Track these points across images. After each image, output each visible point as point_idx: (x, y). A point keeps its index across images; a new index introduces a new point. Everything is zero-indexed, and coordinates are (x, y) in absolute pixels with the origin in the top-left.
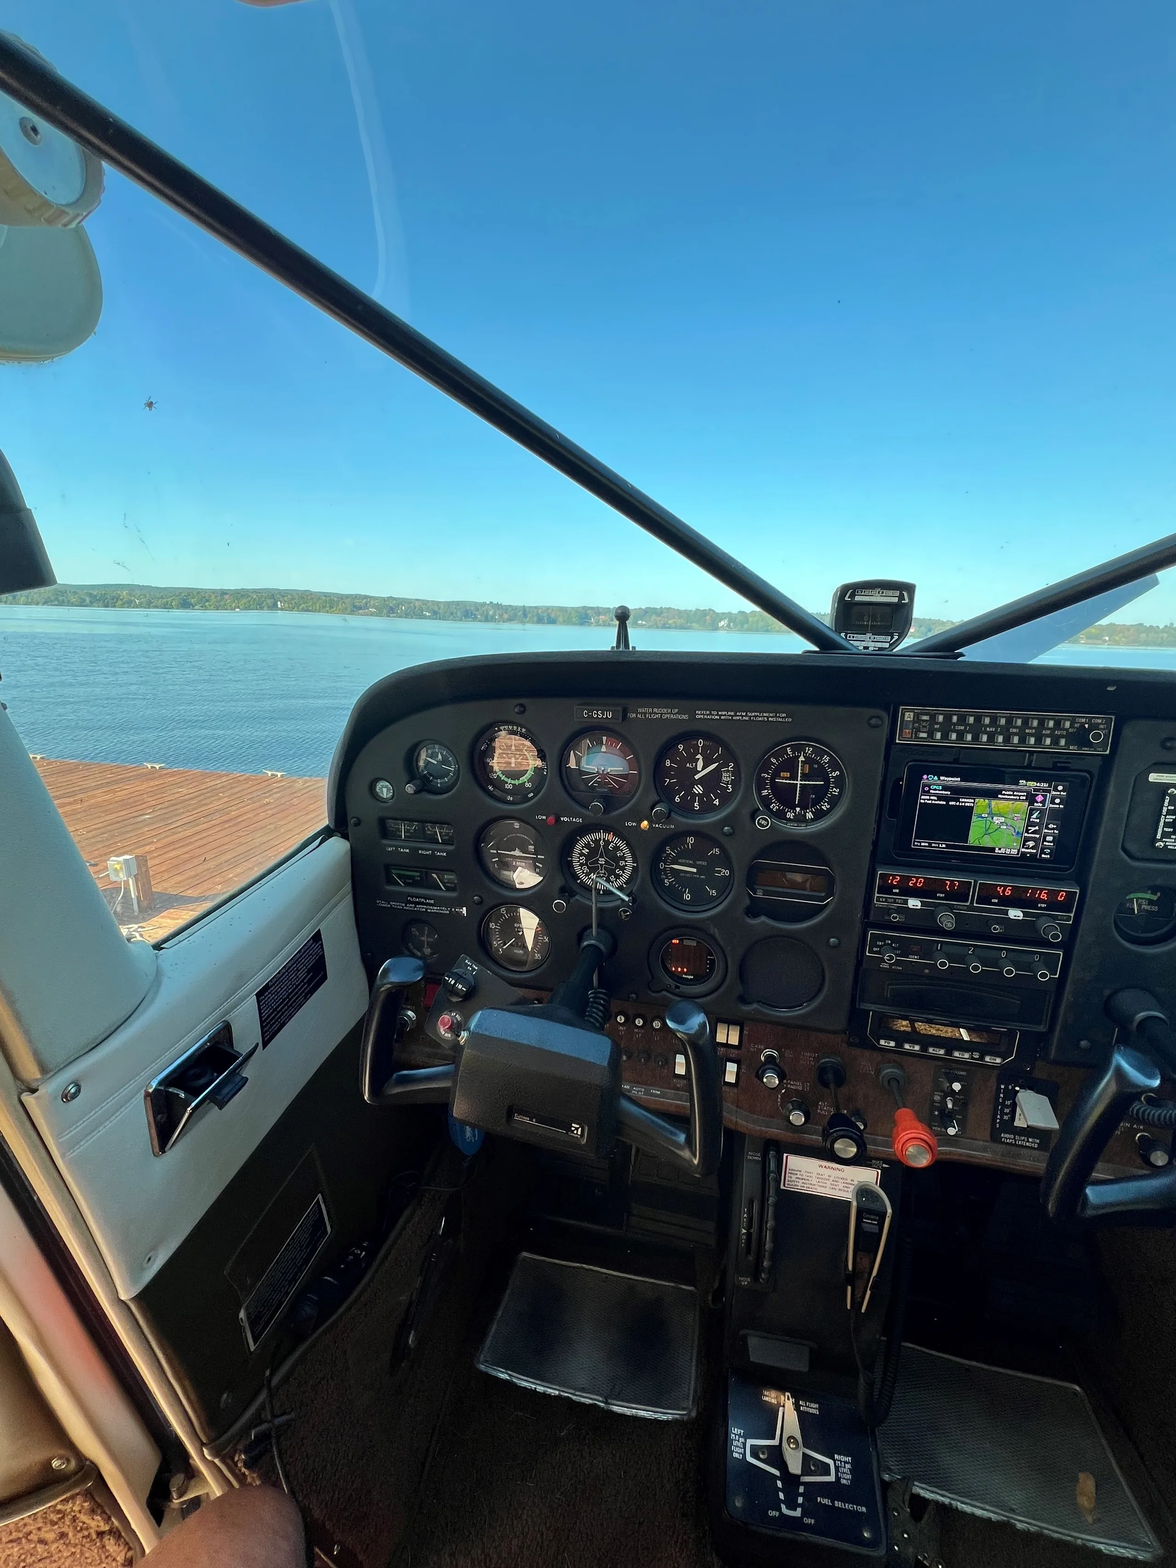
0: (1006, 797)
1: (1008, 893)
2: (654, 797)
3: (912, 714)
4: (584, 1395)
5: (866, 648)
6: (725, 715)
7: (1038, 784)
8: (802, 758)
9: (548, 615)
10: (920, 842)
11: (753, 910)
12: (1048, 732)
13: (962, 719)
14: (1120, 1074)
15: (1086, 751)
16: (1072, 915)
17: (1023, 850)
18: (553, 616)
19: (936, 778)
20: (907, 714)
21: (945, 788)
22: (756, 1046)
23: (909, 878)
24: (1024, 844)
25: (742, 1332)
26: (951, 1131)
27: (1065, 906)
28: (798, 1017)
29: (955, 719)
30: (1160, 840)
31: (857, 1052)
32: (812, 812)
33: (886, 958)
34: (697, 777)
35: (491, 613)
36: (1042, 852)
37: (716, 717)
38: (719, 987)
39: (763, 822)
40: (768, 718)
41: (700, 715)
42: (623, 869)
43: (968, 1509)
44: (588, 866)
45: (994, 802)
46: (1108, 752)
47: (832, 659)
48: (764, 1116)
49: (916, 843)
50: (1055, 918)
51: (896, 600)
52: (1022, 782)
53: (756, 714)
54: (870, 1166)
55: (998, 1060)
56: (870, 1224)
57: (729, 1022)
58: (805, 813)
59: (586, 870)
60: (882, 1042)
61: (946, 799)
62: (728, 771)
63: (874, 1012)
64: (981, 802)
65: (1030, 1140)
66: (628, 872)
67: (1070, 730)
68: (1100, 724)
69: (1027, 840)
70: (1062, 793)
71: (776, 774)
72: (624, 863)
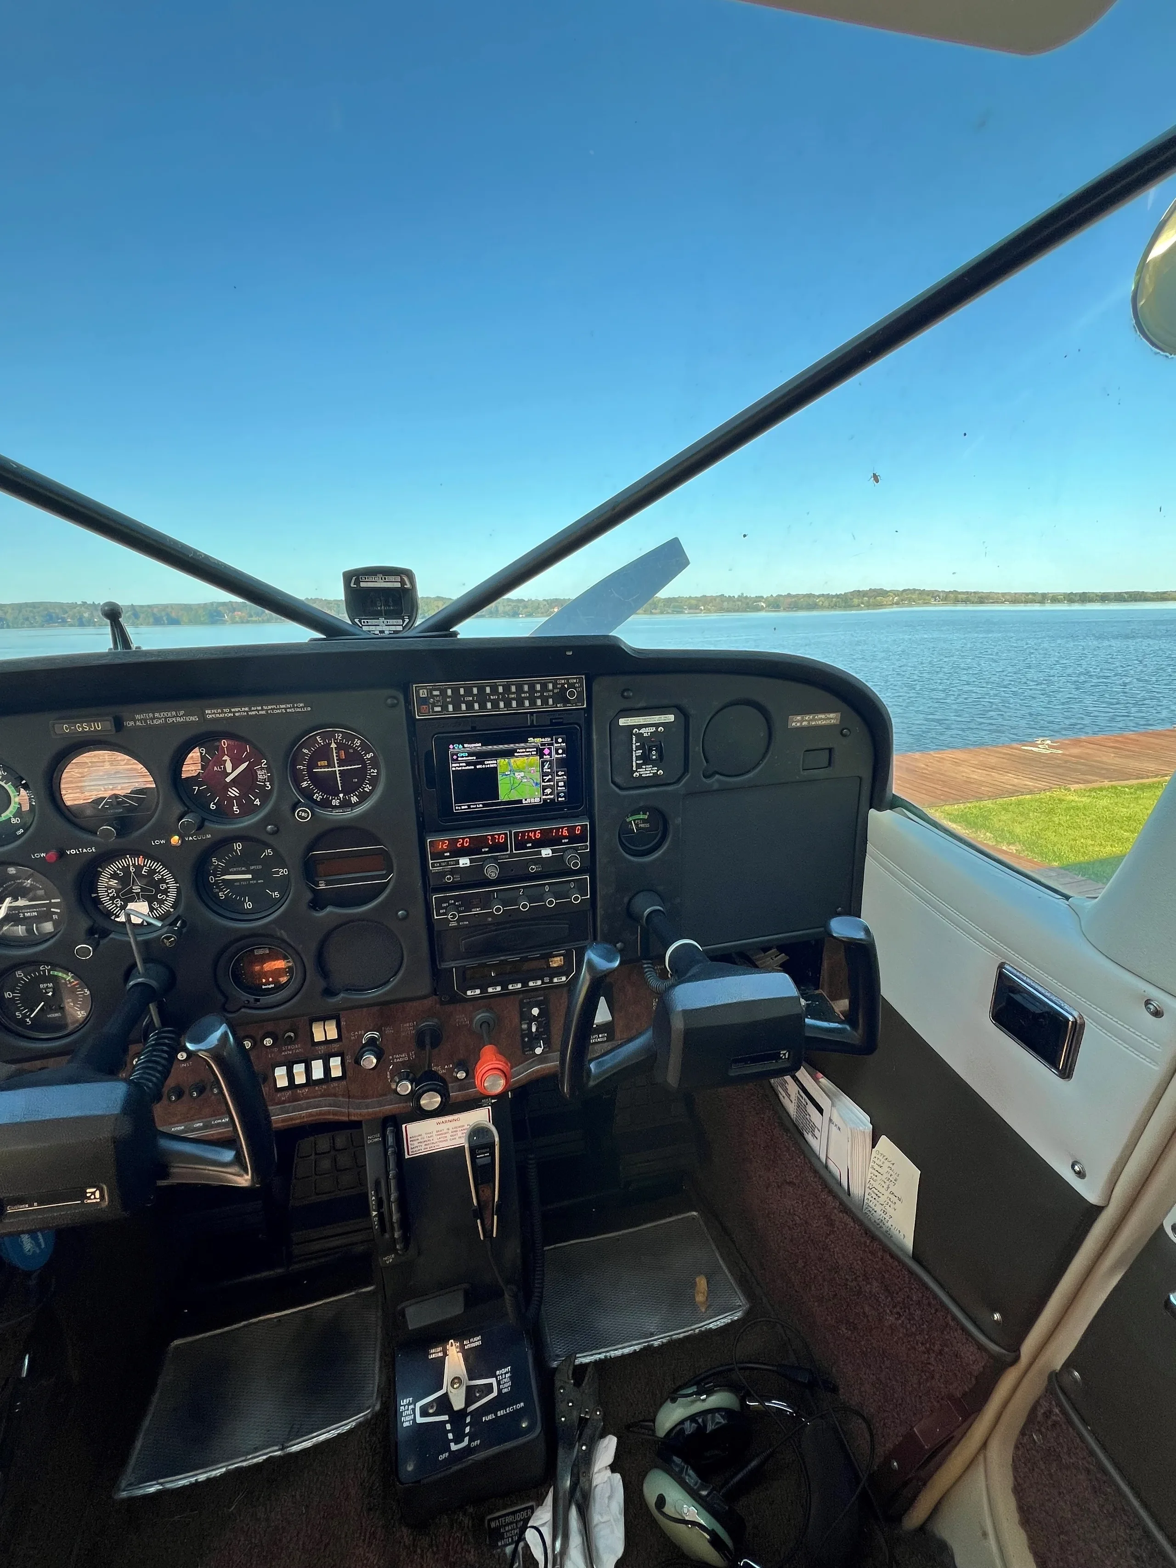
0: (521, 754)
1: (538, 836)
2: (178, 809)
3: (425, 691)
4: (258, 1454)
5: (382, 632)
6: (239, 711)
7: (543, 740)
8: (333, 745)
9: (167, 614)
10: (461, 806)
11: (318, 902)
12: (539, 694)
13: (468, 691)
14: (591, 966)
15: (569, 707)
16: (588, 844)
17: (544, 797)
18: (173, 615)
19: (461, 746)
20: (421, 691)
21: (470, 754)
22: (356, 1033)
23: (457, 840)
24: (544, 792)
25: (399, 1308)
26: (538, 1051)
27: (581, 838)
28: (385, 994)
29: (462, 691)
30: (636, 771)
31: (450, 1008)
32: (356, 795)
33: (449, 917)
34: (228, 780)
35: (86, 615)
36: (559, 796)
37: (230, 715)
38: (303, 984)
39: (303, 814)
40: (286, 709)
41: (210, 714)
42: (166, 892)
43: (618, 1353)
44: (120, 898)
45: (512, 760)
46: (585, 706)
47: (338, 646)
48: (377, 1097)
49: (457, 808)
50: (576, 849)
51: (399, 585)
52: (530, 739)
53: (273, 707)
54: (481, 1106)
55: (564, 978)
56: (483, 1158)
57: (324, 1019)
58: (350, 798)
59: (119, 903)
60: (469, 993)
61: (474, 764)
62: (262, 769)
63: (456, 968)
64: (502, 762)
65: (600, 1036)
66: (173, 894)
67: (556, 691)
68: (575, 683)
69: (544, 788)
70: (562, 744)
71: (312, 764)
72: (165, 886)
